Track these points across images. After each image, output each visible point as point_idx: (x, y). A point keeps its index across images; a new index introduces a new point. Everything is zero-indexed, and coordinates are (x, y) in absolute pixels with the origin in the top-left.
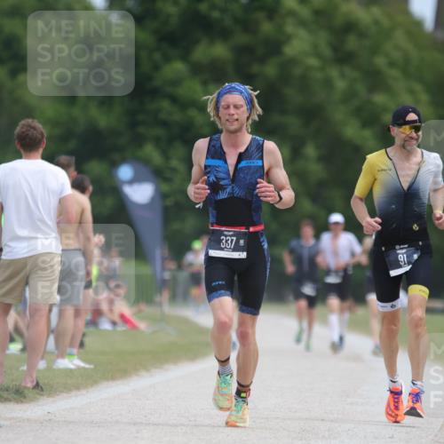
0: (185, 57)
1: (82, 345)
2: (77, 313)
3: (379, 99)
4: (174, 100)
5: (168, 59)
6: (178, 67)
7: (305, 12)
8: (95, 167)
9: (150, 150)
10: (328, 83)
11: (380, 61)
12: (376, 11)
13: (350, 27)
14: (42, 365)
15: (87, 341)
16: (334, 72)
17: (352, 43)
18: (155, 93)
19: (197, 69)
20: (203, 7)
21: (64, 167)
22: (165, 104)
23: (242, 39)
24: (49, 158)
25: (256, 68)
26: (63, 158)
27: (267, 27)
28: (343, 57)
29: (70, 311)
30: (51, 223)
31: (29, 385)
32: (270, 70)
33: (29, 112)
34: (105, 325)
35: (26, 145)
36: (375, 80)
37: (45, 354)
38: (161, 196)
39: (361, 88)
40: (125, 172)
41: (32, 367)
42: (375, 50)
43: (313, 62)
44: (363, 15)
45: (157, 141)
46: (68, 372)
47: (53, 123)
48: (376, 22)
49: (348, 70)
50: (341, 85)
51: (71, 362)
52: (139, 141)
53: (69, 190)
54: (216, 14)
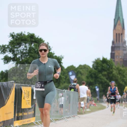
0: (101, 73)
1: (89, 108)
2: (89, 104)
3: (124, 78)
4: (100, 79)
5: (99, 74)
6: (100, 75)
7: (116, 68)
8: (91, 87)
9: (97, 84)
10: (118, 77)
11: (124, 74)
12: (124, 68)
13: (121, 70)
14: (85, 110)
15: (90, 107)
16: (119, 75)
17: (121, 72)
18: (98, 78)
19: (103, 75)
20: (104, 68)
21: (87, 86)
22: (99, 79)
23: (108, 71)
24: (86, 85)
25: (110, 75)
26: (87, 85)
27: (111, 70)
28: (120, 74)
29: (88, 104)
30: (86, 94)
31: (83, 112)
32: (111, 75)
33: (83, 80)
34: (92, 105)
35: (83, 84)
36: (124, 76)
37: (85, 109)
38: (99, 90)
39: (122, 77)
40: (96, 87)
41: (84, 110)
42: (124, 73)
43: (116, 74)
44: (122, 69)
45: (98, 83)
46: (88, 111)
47: (86, 81)
48: (124, 69)
49: (120, 75)
50: (119, 77)
51: (88, 110)
52: (96, 83)
53: (88, 89)
54: (105, 69)
